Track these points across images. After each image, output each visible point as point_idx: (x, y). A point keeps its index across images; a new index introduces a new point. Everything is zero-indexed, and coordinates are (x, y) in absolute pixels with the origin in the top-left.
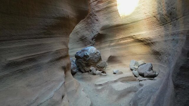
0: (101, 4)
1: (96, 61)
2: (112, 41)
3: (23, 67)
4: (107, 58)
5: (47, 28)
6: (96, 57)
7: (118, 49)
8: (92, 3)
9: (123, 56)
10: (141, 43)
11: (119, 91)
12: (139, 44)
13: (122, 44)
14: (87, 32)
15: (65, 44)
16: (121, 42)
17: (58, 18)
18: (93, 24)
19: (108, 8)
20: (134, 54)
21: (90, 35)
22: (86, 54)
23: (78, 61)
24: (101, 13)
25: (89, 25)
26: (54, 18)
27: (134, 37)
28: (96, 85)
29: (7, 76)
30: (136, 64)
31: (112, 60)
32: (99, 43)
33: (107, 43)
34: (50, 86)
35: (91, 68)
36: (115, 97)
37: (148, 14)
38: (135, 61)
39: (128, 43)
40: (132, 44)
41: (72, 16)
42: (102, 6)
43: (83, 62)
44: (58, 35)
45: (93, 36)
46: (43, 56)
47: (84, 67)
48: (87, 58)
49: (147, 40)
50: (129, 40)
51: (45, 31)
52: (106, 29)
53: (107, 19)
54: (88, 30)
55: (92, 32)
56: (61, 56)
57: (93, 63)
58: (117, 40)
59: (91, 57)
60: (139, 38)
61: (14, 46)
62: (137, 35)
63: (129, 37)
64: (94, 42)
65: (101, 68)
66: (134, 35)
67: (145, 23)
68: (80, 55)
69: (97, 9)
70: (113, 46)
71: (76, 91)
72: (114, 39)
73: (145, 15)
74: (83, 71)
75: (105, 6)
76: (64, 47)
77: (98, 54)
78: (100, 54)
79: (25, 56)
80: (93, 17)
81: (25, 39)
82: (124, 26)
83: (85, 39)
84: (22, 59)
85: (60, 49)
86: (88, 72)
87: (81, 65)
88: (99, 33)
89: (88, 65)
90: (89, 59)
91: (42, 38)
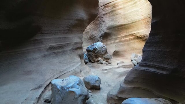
0: (107, 9)
1: (103, 53)
2: (116, 39)
3: (57, 51)
4: (112, 53)
5: (70, 26)
6: (103, 50)
7: (122, 45)
8: (100, 8)
9: (125, 51)
10: (140, 40)
11: (120, 72)
12: (139, 40)
13: (124, 41)
14: (95, 32)
15: (81, 38)
16: (124, 39)
17: (77, 20)
18: (101, 25)
19: (113, 11)
20: (135, 49)
21: (97, 34)
22: (95, 48)
23: (89, 54)
24: (107, 16)
25: (98, 26)
26: (74, 20)
27: (135, 34)
28: (103, 70)
29: (49, 55)
30: (136, 56)
31: (116, 54)
32: (105, 40)
33: (112, 41)
34: (72, 64)
35: (99, 59)
36: (117, 76)
37: (145, 16)
38: (135, 54)
39: (129, 40)
40: (133, 41)
41: (85, 19)
42: (108, 10)
43: (92, 54)
44: (76, 32)
45: (100, 35)
46: (67, 45)
47: (94, 58)
48: (96, 51)
49: (145, 36)
50: (131, 38)
51: (68, 28)
52: (111, 28)
53: (112, 20)
54: (96, 30)
55: (100, 31)
56: (78, 47)
57: (101, 55)
58: (120, 38)
59: (99, 50)
60: (138, 35)
61: (52, 37)
62: (137, 33)
63: (131, 35)
64: (101, 39)
65: (107, 59)
66: (134, 33)
67: (143, 23)
68: (90, 49)
69: (104, 13)
70: (117, 43)
71: (88, 73)
72: (118, 37)
73: (143, 16)
74: (93, 62)
75: (111, 10)
76: (79, 40)
77: (105, 48)
78: (106, 48)
79: (58, 44)
80: (100, 19)
81: (58, 33)
82: (126, 26)
83: (94, 38)
84: (56, 46)
85: (77, 41)
86: (97, 62)
87: (91, 56)
88: (105, 32)
89: (97, 57)
90: (98, 52)
91: (67, 33)
